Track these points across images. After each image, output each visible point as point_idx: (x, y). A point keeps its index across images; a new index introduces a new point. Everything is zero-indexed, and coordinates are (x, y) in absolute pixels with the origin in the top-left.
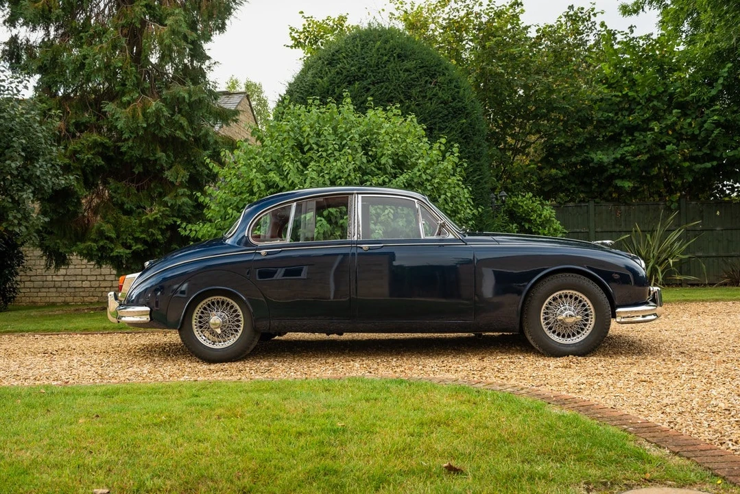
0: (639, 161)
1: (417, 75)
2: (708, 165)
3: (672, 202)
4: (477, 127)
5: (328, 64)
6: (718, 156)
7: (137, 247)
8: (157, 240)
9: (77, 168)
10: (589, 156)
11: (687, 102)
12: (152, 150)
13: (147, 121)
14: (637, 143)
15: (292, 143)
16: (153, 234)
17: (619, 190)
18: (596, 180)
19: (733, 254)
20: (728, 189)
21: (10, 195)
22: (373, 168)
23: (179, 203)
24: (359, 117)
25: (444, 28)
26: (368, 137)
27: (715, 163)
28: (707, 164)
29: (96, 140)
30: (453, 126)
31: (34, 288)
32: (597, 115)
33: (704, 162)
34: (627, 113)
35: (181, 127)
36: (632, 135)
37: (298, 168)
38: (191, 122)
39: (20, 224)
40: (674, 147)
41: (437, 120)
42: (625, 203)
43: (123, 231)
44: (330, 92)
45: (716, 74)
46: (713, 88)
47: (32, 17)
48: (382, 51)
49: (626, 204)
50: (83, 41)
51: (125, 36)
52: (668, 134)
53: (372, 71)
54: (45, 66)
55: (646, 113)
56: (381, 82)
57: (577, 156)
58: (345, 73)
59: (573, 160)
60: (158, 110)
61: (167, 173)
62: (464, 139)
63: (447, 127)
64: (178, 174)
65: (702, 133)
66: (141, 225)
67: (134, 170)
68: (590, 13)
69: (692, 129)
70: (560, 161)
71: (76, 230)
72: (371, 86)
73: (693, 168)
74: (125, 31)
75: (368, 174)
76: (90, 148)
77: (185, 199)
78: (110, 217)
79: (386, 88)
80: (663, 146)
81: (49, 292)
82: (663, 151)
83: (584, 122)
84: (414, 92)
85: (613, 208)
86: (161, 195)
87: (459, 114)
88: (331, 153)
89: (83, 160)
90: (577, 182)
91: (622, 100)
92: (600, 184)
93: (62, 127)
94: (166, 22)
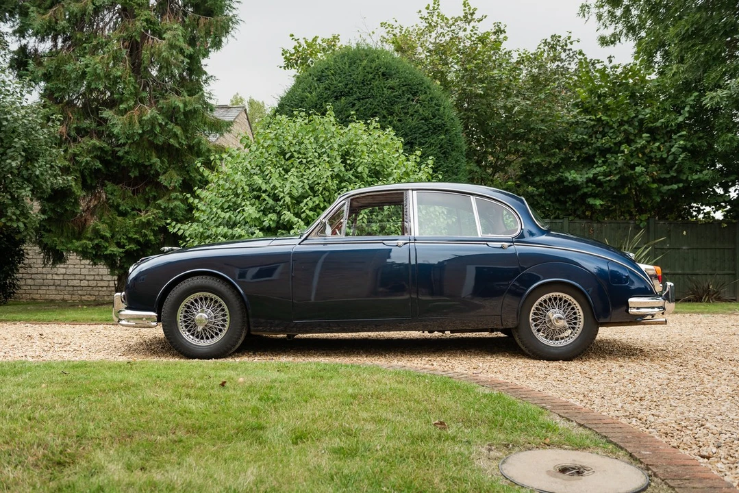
0: (610, 181)
1: (400, 92)
2: (675, 187)
3: (641, 221)
4: (455, 143)
5: (317, 80)
6: (684, 178)
7: (130, 246)
8: (150, 240)
9: (76, 171)
10: (563, 175)
11: (657, 128)
12: (148, 156)
13: (143, 128)
14: (609, 165)
15: (276, 150)
16: (146, 235)
17: (592, 207)
18: (570, 198)
19: (698, 272)
20: (695, 211)
21: (10, 192)
22: (351, 176)
23: (171, 206)
24: (341, 129)
25: (430, 51)
26: (347, 147)
27: (681, 185)
28: (674, 185)
29: (94, 143)
30: (432, 141)
31: (34, 285)
32: (573, 137)
33: (672, 184)
34: (600, 136)
35: (175, 136)
36: (605, 157)
37: (280, 173)
38: (185, 130)
39: (18, 220)
40: (643, 168)
41: (418, 135)
42: (598, 220)
43: (118, 232)
44: (318, 106)
45: (683, 102)
46: (681, 114)
47: (39, 28)
48: (368, 69)
49: (599, 222)
50: (86, 51)
51: (126, 48)
52: (638, 157)
53: (358, 88)
54: (50, 73)
55: (618, 136)
56: (366, 98)
57: (553, 174)
58: (332, 88)
59: (549, 178)
60: (154, 119)
61: (162, 178)
62: (443, 154)
63: (427, 142)
64: (172, 179)
65: (670, 156)
66: (135, 226)
67: (130, 174)
68: (566, 41)
69: (660, 153)
70: (537, 179)
71: (73, 229)
72: (356, 102)
73: (661, 189)
74: (126, 44)
75: (346, 181)
76: (89, 152)
77: (178, 203)
78: (106, 217)
79: (370, 104)
80: (633, 167)
81: (48, 289)
82: (633, 172)
83: (560, 143)
84: (396, 108)
85: (586, 226)
86: (155, 198)
87: (439, 130)
88: (310, 161)
89: (82, 162)
90: (553, 199)
91: (596, 123)
92: (574, 202)
93: (64, 131)
94: (164, 36)
